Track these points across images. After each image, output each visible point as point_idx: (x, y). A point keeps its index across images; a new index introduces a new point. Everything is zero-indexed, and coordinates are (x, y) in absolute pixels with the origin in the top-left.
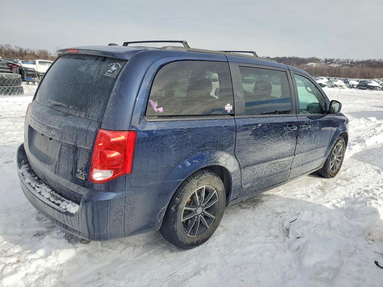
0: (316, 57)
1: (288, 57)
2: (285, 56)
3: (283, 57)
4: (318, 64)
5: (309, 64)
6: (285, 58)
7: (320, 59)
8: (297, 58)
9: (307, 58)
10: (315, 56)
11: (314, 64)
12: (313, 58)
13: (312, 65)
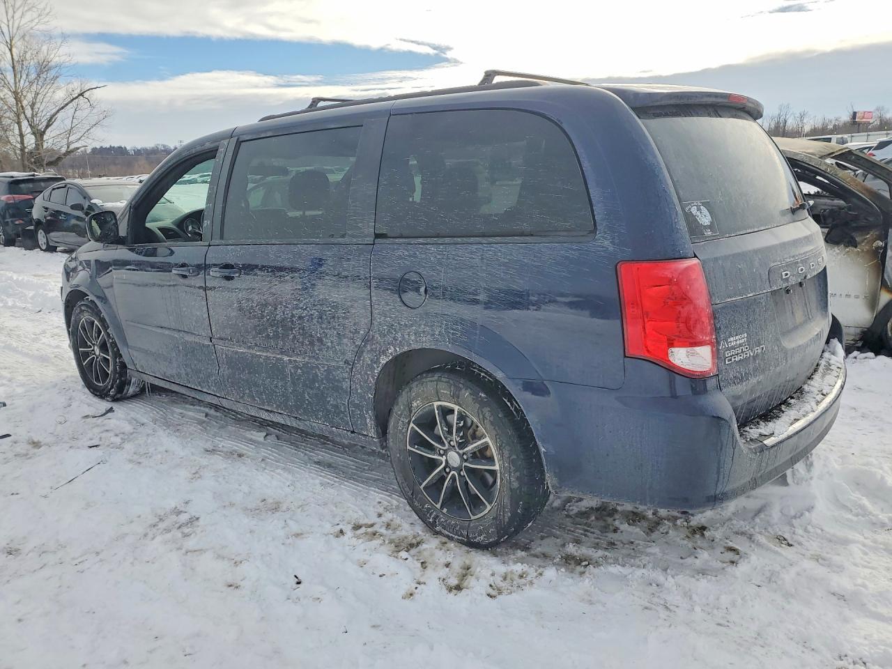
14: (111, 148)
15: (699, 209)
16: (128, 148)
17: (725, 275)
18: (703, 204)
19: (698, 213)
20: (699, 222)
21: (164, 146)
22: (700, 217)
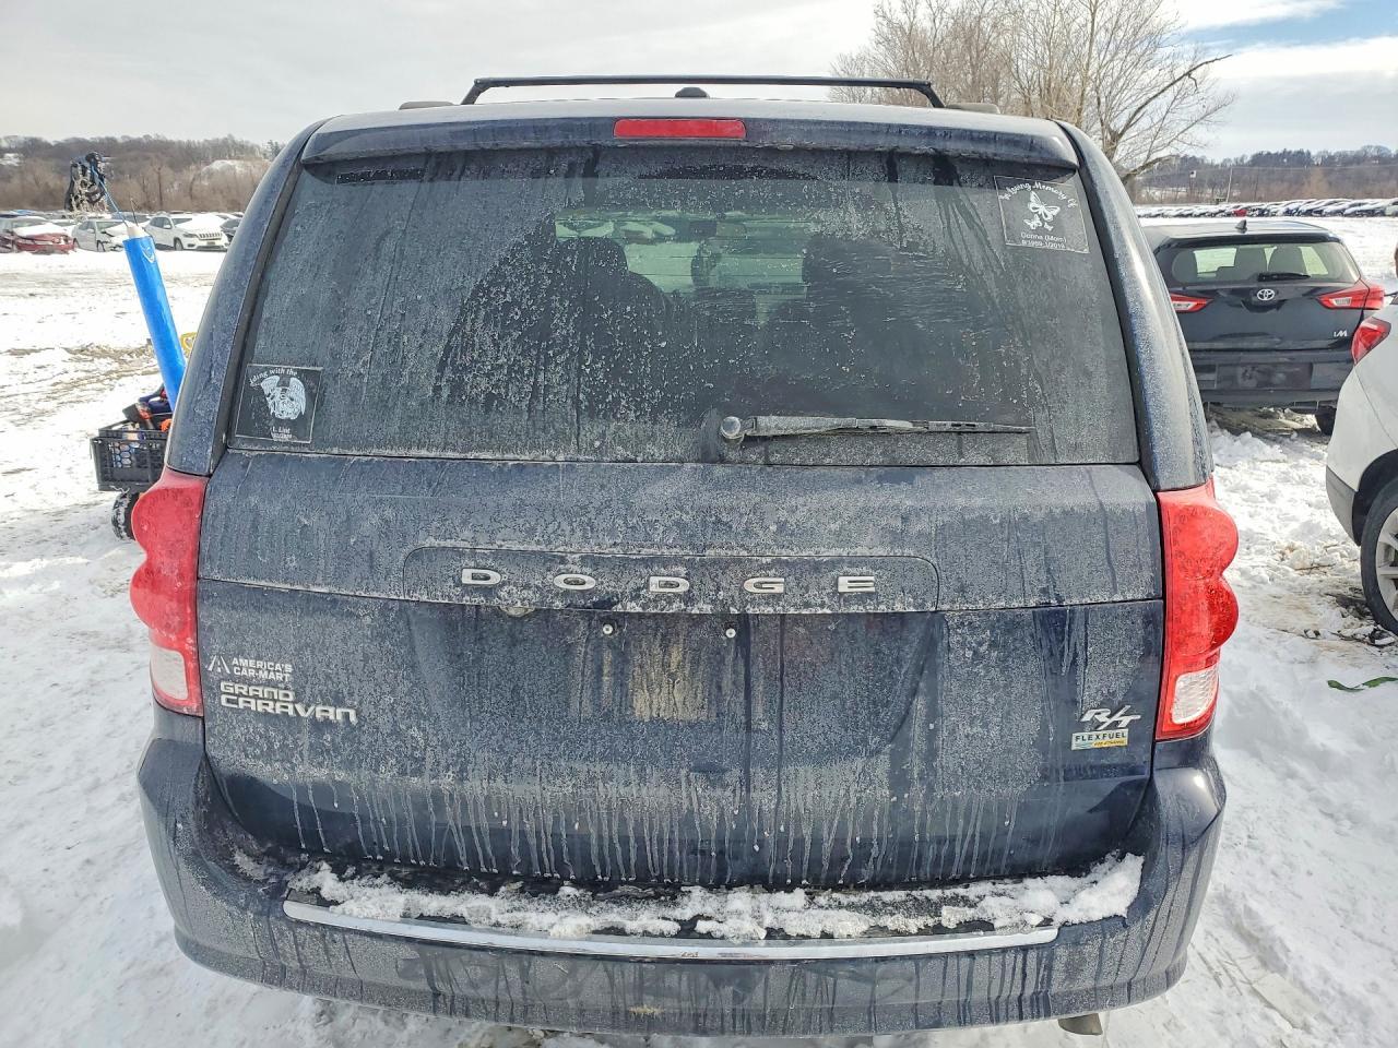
0: (238, 138)
1: (123, 137)
2: (110, 136)
3: (101, 139)
4: (249, 164)
5: (217, 165)
6: (112, 141)
7: (252, 148)
8: (162, 142)
9: (201, 141)
10: (230, 135)
11: (238, 166)
12: (225, 141)
13: (232, 168)
14: (1285, 154)
15: (284, 384)
16: (1313, 153)
17: (255, 527)
18: (302, 375)
19: (278, 392)
20: (268, 410)
21: (1379, 148)
22: (277, 399)
